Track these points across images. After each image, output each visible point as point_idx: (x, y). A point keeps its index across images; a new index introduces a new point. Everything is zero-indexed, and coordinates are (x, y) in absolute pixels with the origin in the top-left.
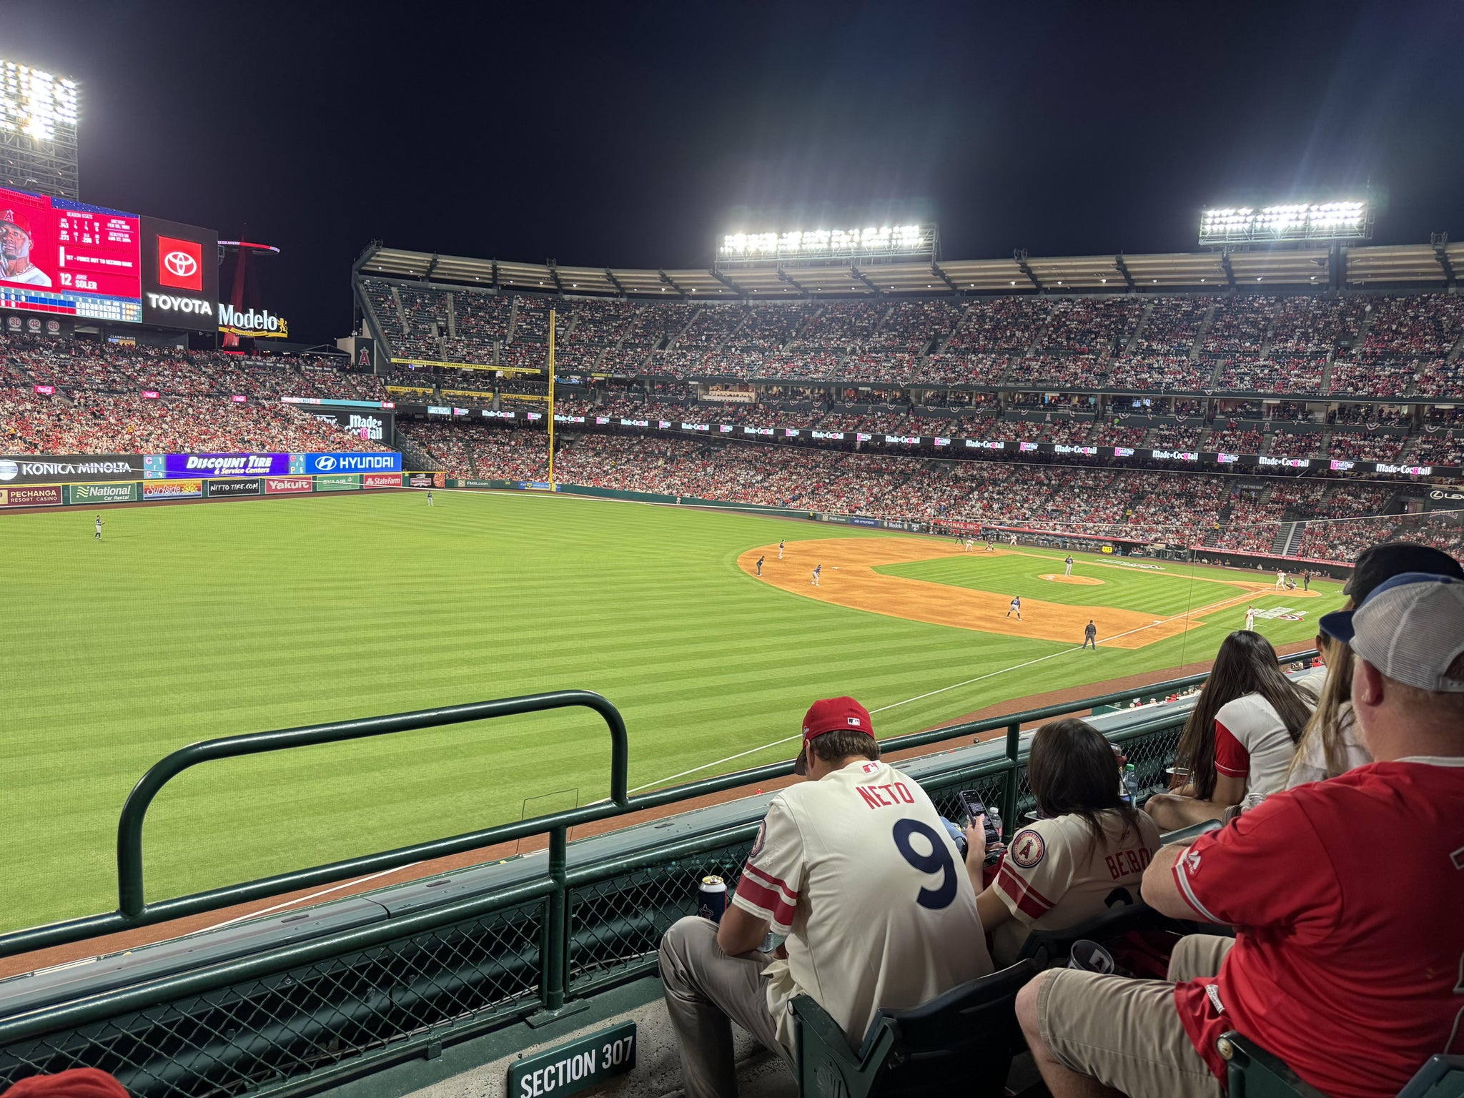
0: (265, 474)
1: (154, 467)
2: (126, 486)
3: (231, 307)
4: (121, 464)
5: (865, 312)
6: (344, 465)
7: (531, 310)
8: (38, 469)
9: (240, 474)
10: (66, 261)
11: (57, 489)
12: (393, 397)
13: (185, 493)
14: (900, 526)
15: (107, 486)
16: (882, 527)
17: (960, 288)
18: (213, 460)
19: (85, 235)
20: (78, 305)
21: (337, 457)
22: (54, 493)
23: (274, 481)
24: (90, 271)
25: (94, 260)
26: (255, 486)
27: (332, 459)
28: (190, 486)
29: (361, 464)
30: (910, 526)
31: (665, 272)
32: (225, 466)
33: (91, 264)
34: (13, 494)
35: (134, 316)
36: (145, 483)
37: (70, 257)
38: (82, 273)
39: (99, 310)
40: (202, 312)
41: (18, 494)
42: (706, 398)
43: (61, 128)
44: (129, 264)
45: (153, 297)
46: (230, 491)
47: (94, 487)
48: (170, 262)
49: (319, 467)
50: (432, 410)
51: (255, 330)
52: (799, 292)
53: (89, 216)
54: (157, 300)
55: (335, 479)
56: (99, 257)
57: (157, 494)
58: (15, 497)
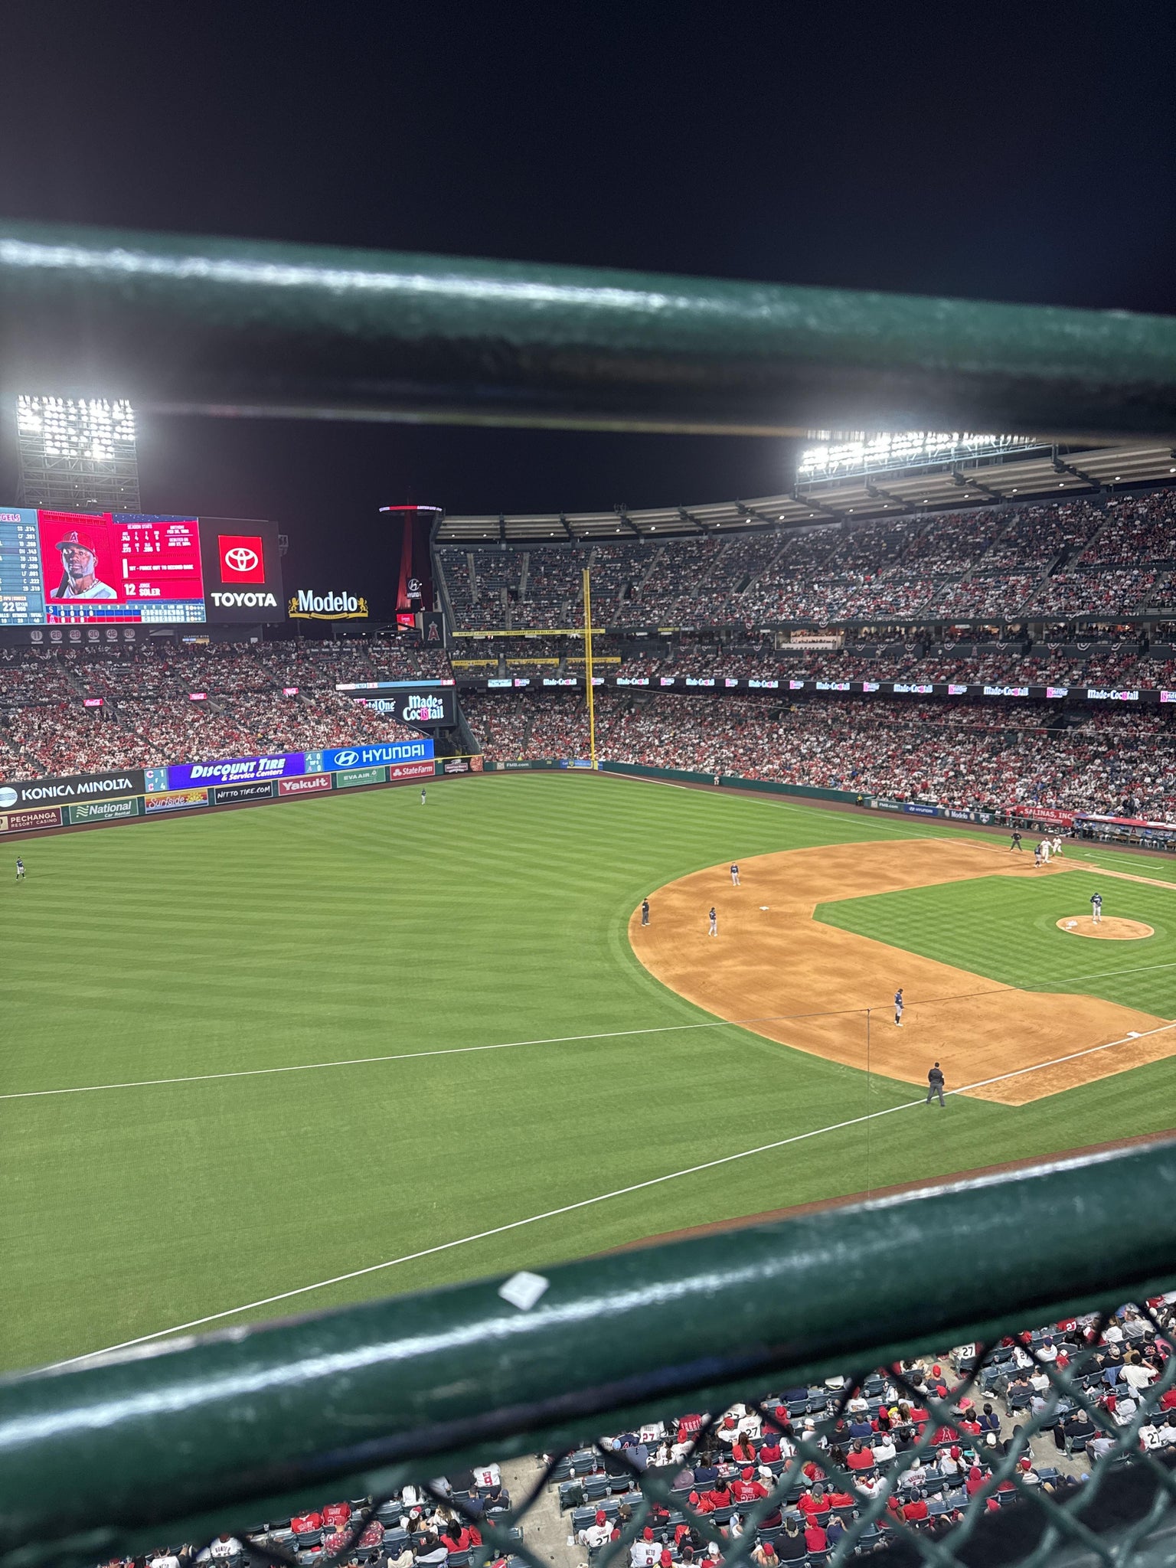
0: (278, 776)
1: (156, 781)
2: (127, 801)
3: (310, 593)
4: (121, 781)
5: (983, 524)
6: (368, 759)
7: (608, 561)
8: (37, 794)
9: (250, 779)
10: (129, 571)
11: (56, 811)
12: (454, 673)
13: (190, 802)
14: (965, 817)
15: (107, 803)
16: (943, 817)
17: (1103, 483)
18: (219, 767)
19: (146, 544)
20: (143, 612)
21: (359, 751)
22: (53, 815)
23: (287, 782)
24: (153, 579)
25: (156, 568)
26: (266, 789)
27: (354, 754)
28: (195, 796)
29: (387, 755)
30: (977, 816)
31: (742, 502)
32: (233, 772)
33: (153, 571)
34: (13, 819)
35: (197, 616)
36: (146, 797)
37: (132, 568)
38: (145, 581)
39: (163, 616)
40: (266, 605)
41: (18, 819)
42: (785, 646)
43: (118, 444)
44: (190, 567)
45: (216, 596)
46: (239, 797)
47: (94, 805)
48: (231, 559)
49: (339, 763)
50: (493, 684)
51: (335, 612)
52: (903, 507)
53: (149, 526)
54: (220, 598)
55: (357, 774)
56: (160, 564)
57: (159, 806)
58: (15, 822)
